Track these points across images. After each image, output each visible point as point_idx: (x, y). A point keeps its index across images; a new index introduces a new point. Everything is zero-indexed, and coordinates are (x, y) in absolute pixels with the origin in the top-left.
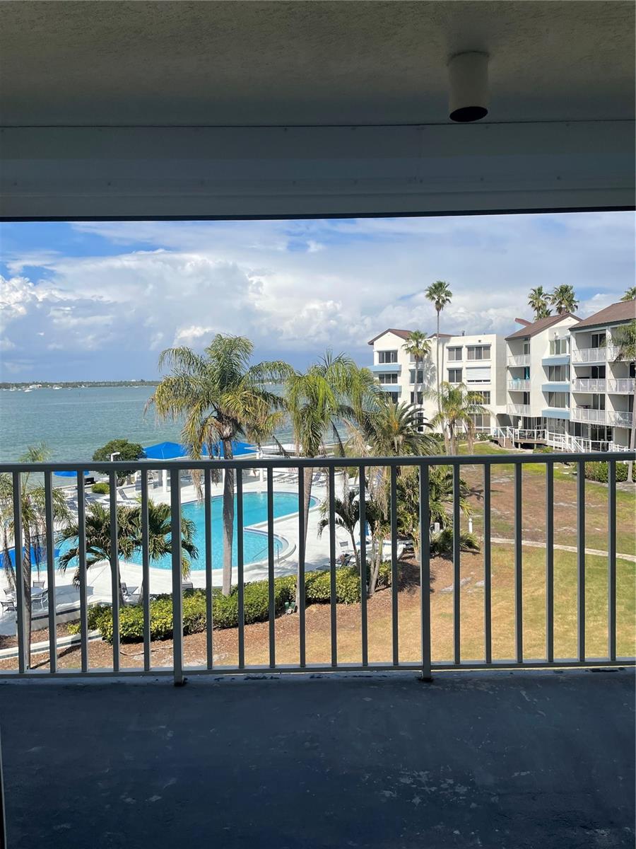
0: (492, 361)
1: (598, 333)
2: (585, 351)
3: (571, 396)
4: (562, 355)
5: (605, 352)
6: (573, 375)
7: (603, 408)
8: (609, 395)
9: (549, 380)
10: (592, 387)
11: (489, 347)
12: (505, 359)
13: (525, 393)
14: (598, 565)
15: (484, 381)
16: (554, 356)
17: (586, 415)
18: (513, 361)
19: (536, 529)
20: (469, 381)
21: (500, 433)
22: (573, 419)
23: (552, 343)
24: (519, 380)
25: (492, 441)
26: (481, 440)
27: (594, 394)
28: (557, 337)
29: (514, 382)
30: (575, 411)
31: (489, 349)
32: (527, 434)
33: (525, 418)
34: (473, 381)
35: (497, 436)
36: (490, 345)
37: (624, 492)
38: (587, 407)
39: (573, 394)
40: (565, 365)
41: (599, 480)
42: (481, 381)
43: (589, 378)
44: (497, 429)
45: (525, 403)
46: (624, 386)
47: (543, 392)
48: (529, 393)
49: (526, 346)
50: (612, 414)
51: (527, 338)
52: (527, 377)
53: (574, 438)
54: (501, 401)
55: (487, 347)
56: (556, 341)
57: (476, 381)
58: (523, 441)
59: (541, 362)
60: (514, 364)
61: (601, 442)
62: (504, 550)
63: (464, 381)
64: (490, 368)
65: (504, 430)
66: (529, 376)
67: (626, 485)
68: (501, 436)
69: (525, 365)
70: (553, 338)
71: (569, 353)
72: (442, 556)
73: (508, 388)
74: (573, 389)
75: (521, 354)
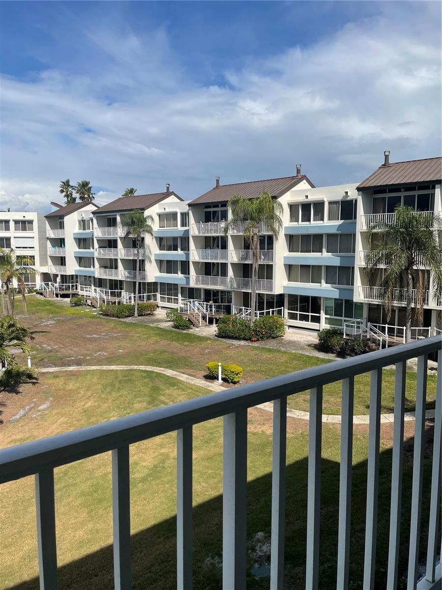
0: (35, 233)
1: (111, 217)
2: (103, 228)
3: (95, 260)
4: (87, 231)
5: (116, 230)
6: (96, 245)
7: (116, 268)
8: (120, 259)
9: (79, 249)
10: (109, 254)
11: (32, 222)
12: (45, 232)
13: (61, 257)
14: (125, 377)
15: (29, 248)
16: (81, 231)
17: (105, 273)
18: (51, 233)
19: (79, 357)
20: (17, 248)
21: (44, 287)
22: (97, 276)
23: (79, 221)
24: (57, 248)
25: (38, 293)
26: (29, 293)
27: (110, 259)
28: (83, 218)
29: (53, 249)
30: (98, 270)
31: (32, 224)
32: (64, 287)
33: (62, 276)
34: (20, 248)
35: (42, 289)
36: (33, 220)
37: (134, 323)
38: (106, 267)
39: (96, 258)
40: (90, 238)
41: (117, 317)
42: (27, 248)
43: (106, 247)
44: (42, 284)
45: (62, 265)
46: (129, 254)
47: (75, 257)
48: (65, 257)
49: (61, 223)
50: (123, 272)
51: (62, 217)
52: (63, 246)
53: (98, 289)
54: (43, 263)
55: (31, 222)
56: (83, 220)
57: (23, 248)
58: (62, 293)
59: (72, 235)
60: (53, 236)
61: (116, 291)
62: (57, 377)
63: (13, 247)
64: (33, 238)
65: (47, 285)
66: (64, 245)
67: (134, 319)
68: (45, 289)
69: (61, 237)
70: (80, 219)
71: (93, 229)
72: (7, 391)
73: (49, 254)
74: (96, 255)
75: (57, 228)
